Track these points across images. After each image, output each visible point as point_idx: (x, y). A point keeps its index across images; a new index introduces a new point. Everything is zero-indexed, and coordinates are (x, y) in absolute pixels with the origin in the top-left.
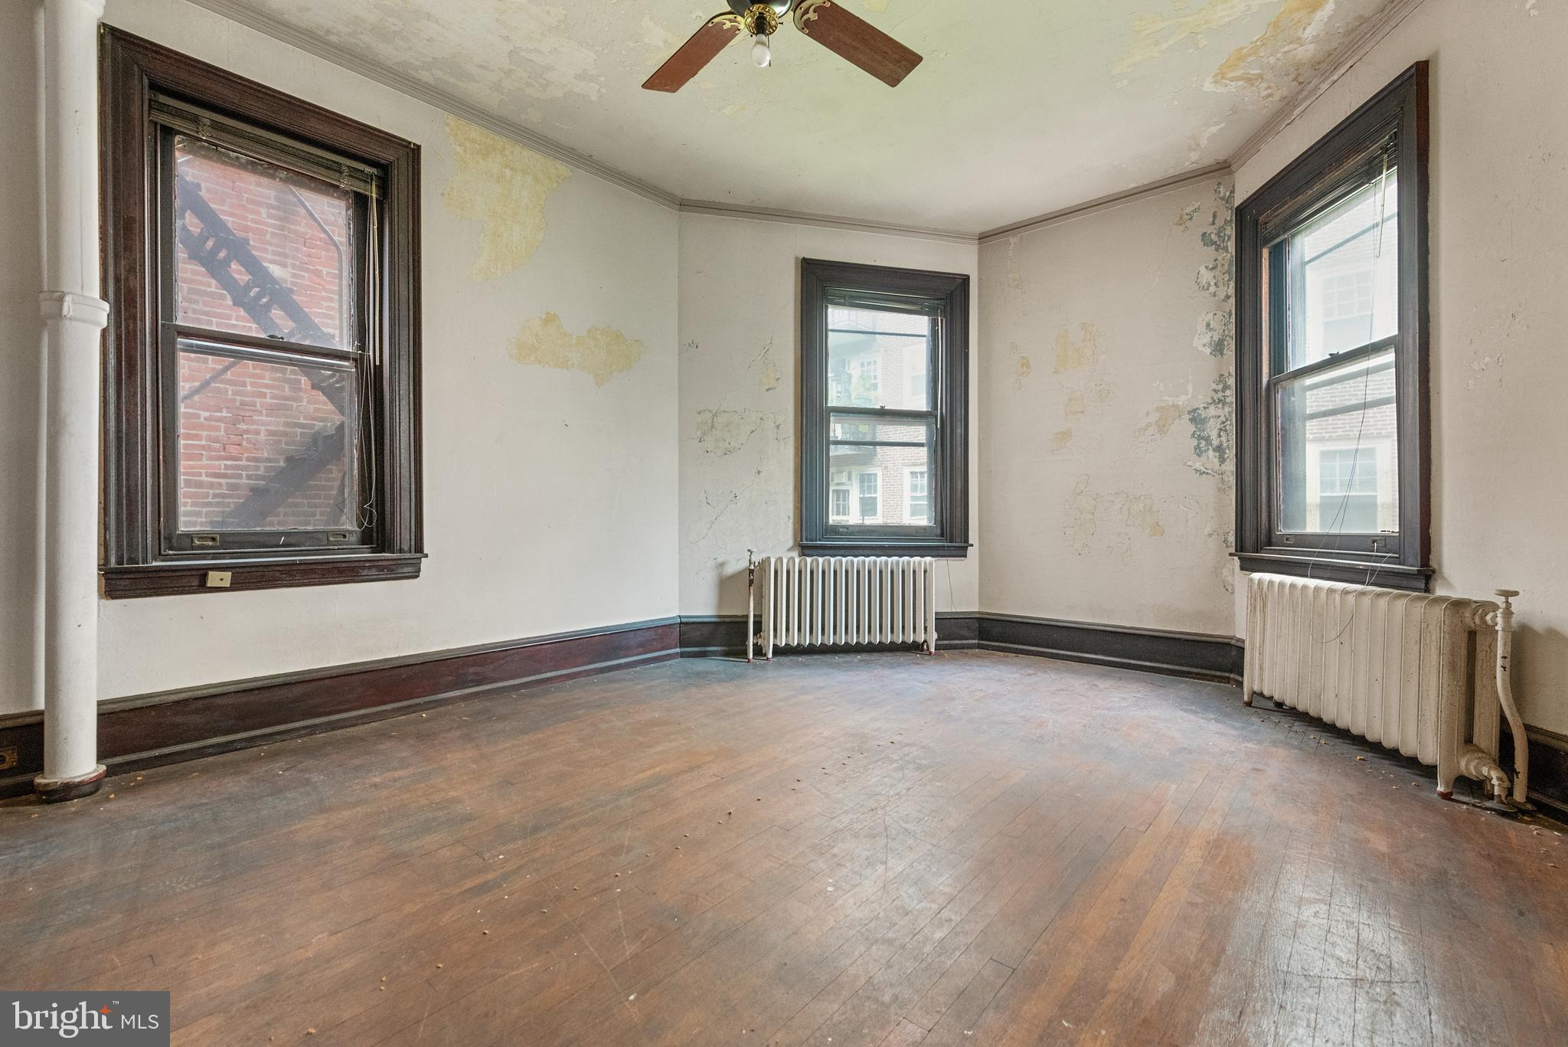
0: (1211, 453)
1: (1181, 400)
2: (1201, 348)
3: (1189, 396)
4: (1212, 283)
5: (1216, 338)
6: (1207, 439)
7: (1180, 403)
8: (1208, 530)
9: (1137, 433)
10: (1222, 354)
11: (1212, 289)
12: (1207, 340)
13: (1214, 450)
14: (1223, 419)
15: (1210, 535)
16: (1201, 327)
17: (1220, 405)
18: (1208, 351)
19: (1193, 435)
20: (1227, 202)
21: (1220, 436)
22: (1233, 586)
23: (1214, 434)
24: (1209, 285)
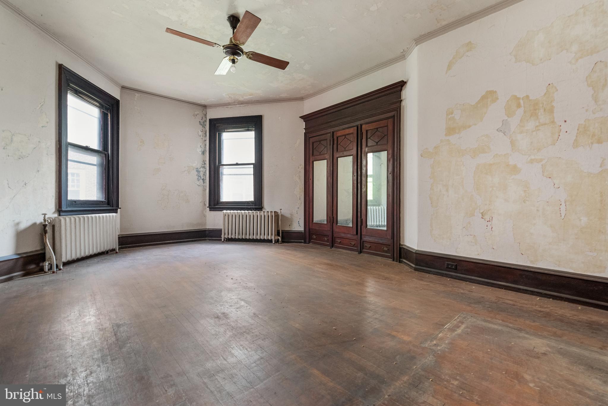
0: (201, 180)
1: (194, 165)
2: (199, 152)
3: (196, 164)
4: (202, 135)
5: (203, 150)
6: (200, 177)
7: (194, 166)
8: (200, 201)
9: (182, 173)
10: (204, 155)
11: (202, 137)
12: (200, 150)
13: (202, 180)
14: (204, 172)
15: (201, 202)
16: (199, 146)
17: (203, 168)
18: (201, 153)
19: (197, 175)
20: (205, 115)
21: (203, 176)
22: (206, 215)
23: (202, 176)
24: (201, 135)
